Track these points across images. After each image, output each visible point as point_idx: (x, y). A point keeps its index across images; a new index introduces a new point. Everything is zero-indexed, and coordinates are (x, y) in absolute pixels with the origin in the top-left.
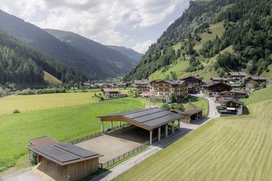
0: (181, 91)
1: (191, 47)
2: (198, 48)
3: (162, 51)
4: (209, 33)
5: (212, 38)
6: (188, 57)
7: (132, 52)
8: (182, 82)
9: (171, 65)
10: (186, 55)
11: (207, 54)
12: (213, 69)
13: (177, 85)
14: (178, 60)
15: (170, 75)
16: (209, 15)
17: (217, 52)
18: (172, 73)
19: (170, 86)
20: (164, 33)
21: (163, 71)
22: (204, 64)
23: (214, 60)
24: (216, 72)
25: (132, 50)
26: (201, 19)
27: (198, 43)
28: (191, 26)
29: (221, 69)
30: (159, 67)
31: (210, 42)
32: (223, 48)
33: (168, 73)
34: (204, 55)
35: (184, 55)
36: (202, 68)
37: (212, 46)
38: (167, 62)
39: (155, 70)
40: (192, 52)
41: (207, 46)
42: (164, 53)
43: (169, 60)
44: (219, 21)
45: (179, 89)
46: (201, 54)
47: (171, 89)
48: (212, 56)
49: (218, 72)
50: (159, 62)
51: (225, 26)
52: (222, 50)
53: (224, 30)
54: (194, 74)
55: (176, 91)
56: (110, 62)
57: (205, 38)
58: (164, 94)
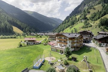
0: (77, 42)
1: (85, 16)
2: (88, 16)
3: (71, 19)
4: (94, 9)
5: (96, 11)
6: (83, 21)
7: (59, 20)
8: (78, 35)
9: (74, 25)
10: (82, 20)
11: (93, 19)
12: (98, 27)
13: (74, 38)
14: (78, 22)
15: (74, 30)
16: (93, 3)
17: (99, 18)
18: (74, 29)
19: (68, 39)
20: (73, 11)
21: (70, 28)
22: (92, 24)
23: (98, 22)
24: (100, 29)
25: (60, 19)
26: (90, 5)
27: (89, 14)
28: (85, 8)
29: (102, 27)
30: (69, 26)
31: (95, 13)
32: (102, 16)
33: (73, 29)
34: (92, 19)
35: (81, 20)
36: (91, 26)
37: (96, 15)
38: (73, 23)
39: (67, 27)
40: (85, 18)
41: (93, 15)
42: (72, 19)
43: (74, 22)
44: (99, 4)
45: (76, 41)
46: (90, 19)
47: (68, 42)
48: (96, 20)
49: (101, 29)
50: (69, 23)
51: (102, 5)
52: (102, 17)
53: (102, 8)
54: (87, 30)
55: (73, 43)
56: (50, 24)
57: (92, 11)
58: (63, 45)
